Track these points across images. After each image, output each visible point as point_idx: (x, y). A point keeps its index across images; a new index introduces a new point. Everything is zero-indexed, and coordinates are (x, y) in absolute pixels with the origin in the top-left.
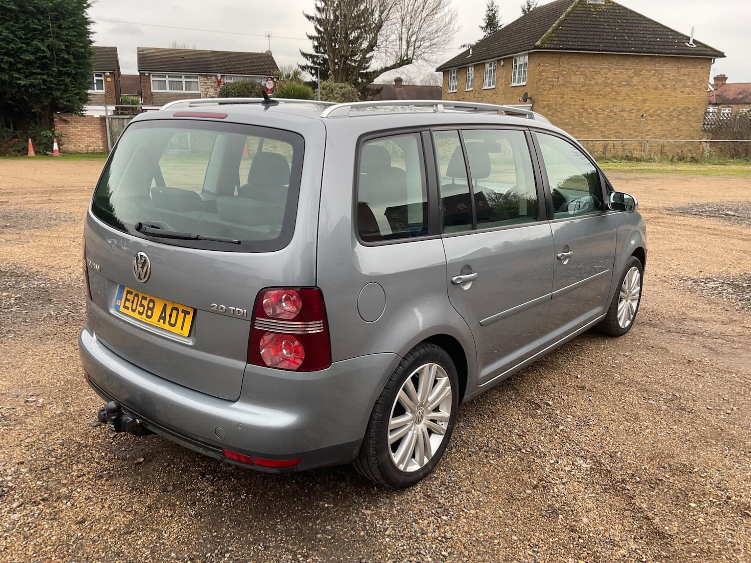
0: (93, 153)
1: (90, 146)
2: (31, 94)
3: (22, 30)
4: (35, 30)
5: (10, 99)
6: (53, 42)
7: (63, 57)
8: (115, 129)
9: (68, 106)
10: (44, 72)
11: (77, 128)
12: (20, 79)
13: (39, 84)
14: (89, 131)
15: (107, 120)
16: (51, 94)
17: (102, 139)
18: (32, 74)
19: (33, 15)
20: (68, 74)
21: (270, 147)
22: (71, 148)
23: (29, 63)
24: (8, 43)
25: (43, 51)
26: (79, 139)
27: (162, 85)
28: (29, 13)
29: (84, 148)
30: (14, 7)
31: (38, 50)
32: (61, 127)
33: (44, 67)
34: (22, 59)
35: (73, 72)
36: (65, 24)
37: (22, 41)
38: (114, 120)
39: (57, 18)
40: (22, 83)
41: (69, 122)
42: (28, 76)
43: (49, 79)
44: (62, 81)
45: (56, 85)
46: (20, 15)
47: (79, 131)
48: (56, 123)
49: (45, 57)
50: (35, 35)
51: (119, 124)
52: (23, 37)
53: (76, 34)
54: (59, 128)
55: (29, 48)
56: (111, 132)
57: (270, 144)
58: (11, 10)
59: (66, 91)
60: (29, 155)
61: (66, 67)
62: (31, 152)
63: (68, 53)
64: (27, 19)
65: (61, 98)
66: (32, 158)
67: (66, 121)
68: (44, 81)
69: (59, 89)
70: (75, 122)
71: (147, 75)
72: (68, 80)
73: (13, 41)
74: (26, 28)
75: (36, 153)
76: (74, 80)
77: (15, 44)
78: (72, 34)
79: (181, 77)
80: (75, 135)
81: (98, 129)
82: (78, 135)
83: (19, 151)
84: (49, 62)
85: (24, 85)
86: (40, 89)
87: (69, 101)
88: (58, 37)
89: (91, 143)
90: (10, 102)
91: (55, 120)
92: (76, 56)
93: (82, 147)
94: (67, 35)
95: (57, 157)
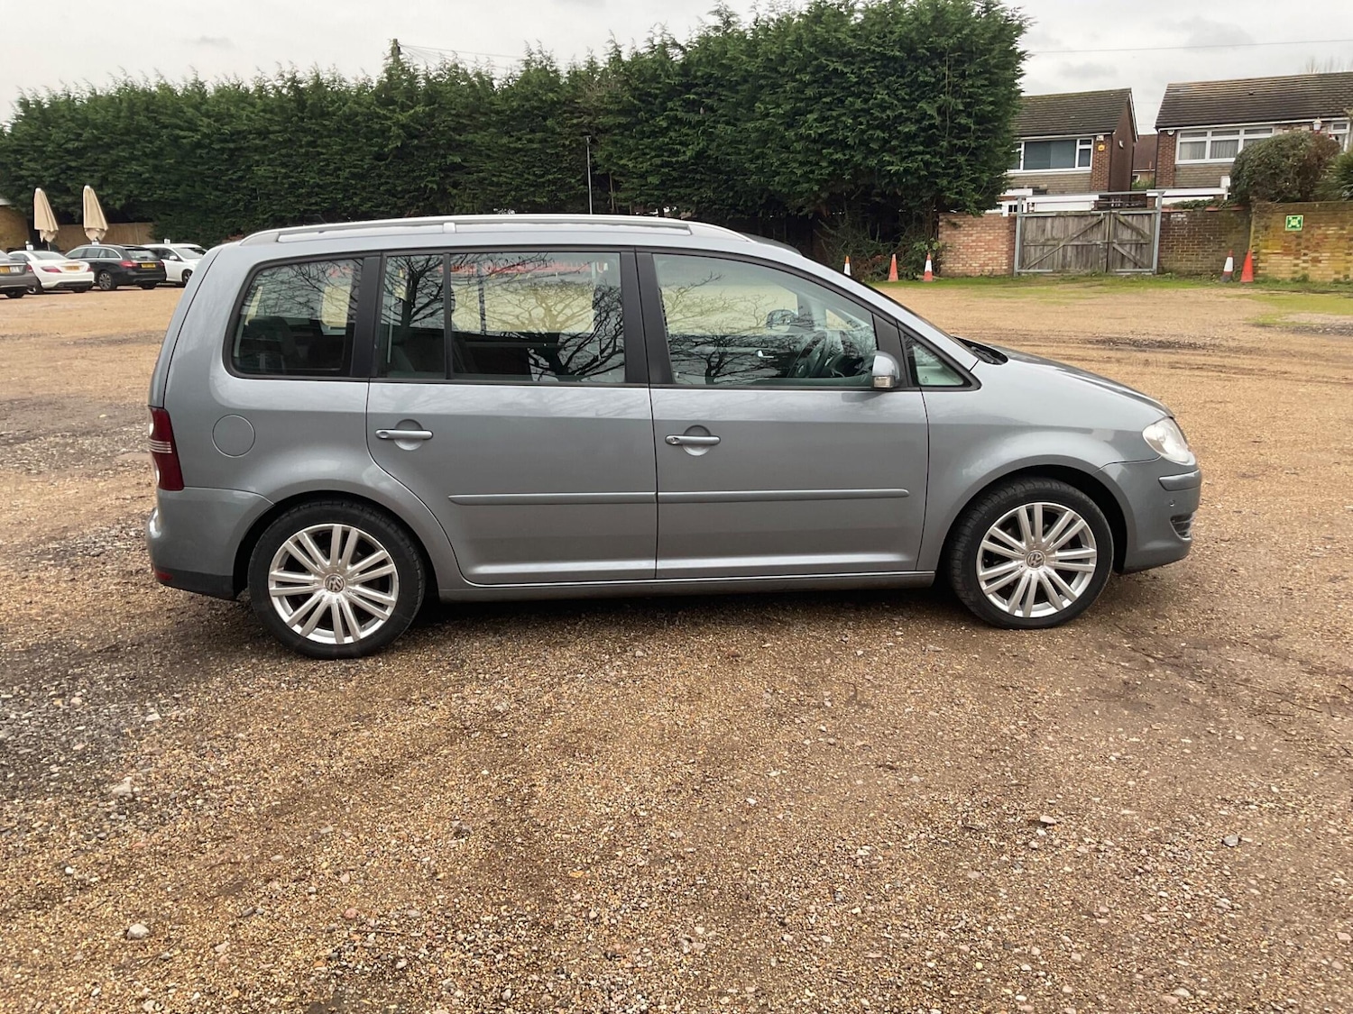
0: (988, 277)
1: (988, 265)
2: (907, 188)
3: (908, 87)
4: (926, 84)
5: (877, 195)
6: (945, 100)
7: (959, 124)
8: (1029, 236)
9: (958, 201)
10: (929, 150)
11: (971, 235)
12: (891, 164)
13: (918, 169)
14: (990, 240)
15: (1018, 222)
16: (936, 183)
17: (1007, 253)
18: (911, 154)
19: (925, 61)
20: (963, 150)
21: (1305, 262)
22: (958, 268)
23: (910, 138)
24: (884, 109)
25: (932, 117)
26: (973, 253)
27: (1198, 150)
28: (921, 58)
29: (978, 270)
30: (898, 54)
31: (924, 115)
32: (948, 236)
33: (931, 142)
34: (899, 132)
35: (973, 145)
36: (970, 68)
37: (905, 104)
38: (1029, 221)
39: (959, 62)
40: (893, 169)
41: (960, 226)
42: (906, 157)
43: (933, 161)
44: (955, 160)
45: (944, 169)
46: (906, 63)
47: (973, 241)
48: (940, 230)
49: (932, 126)
50: (924, 92)
51: (1038, 227)
52: (907, 97)
53: (986, 83)
54: (945, 235)
55: (913, 115)
56: (1022, 240)
57: (1305, 255)
58: (894, 58)
59: (957, 177)
60: (890, 280)
61: (964, 138)
62: (893, 276)
63: (969, 115)
64: (917, 68)
65: (949, 189)
66: (893, 283)
67: (955, 226)
68: (927, 164)
69: (948, 175)
70: (970, 226)
71: (1171, 133)
72: (961, 159)
73: (891, 106)
74: (914, 84)
75: (900, 277)
76: (973, 158)
77: (894, 111)
78: (979, 83)
79: (1238, 132)
80: (967, 247)
81: (1003, 237)
82: (971, 247)
83: (879, 275)
84: (937, 133)
85: (896, 173)
86: (919, 178)
87: (960, 193)
88: (956, 92)
89: (990, 259)
90: (877, 199)
91: (940, 224)
92: (981, 119)
93: (975, 266)
94: (972, 86)
95: (927, 282)
